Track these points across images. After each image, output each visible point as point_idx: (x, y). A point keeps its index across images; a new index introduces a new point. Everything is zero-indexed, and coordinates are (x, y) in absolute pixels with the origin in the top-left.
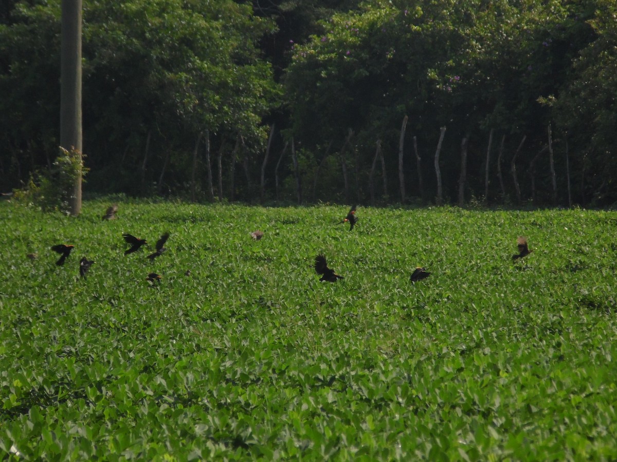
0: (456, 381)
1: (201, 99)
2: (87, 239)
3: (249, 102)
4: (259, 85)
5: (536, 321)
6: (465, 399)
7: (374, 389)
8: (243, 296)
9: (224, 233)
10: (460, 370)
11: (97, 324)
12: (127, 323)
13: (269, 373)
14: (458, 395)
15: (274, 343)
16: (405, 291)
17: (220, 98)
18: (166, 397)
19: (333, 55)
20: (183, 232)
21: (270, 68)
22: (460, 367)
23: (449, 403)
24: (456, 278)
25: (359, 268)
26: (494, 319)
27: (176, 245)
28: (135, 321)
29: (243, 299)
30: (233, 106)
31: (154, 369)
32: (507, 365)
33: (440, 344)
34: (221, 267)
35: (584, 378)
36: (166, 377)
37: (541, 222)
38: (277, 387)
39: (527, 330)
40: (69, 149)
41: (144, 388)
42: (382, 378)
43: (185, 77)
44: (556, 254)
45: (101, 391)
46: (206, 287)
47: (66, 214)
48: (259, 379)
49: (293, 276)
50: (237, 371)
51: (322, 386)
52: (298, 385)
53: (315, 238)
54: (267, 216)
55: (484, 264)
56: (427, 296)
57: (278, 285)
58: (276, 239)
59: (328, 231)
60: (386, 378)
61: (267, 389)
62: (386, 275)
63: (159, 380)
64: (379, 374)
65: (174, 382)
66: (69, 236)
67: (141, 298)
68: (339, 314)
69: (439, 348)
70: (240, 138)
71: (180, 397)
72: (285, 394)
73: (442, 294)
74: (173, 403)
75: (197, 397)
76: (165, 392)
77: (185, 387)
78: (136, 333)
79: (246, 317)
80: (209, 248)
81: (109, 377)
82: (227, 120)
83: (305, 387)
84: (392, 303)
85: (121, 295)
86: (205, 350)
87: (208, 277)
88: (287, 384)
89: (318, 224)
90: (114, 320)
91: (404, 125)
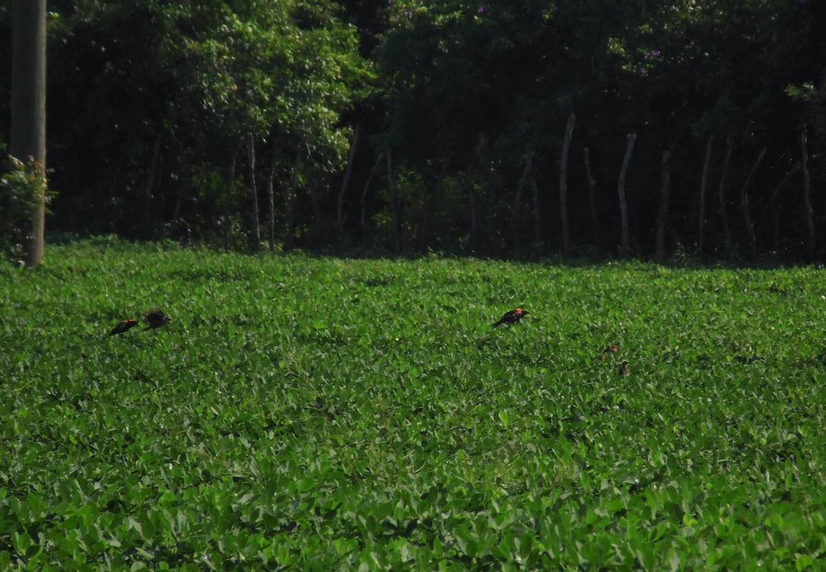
0: (612, 531)
1: (241, 83)
2: (49, 304)
3: (319, 89)
4: (335, 61)
5: (758, 441)
6: (622, 558)
7: (477, 541)
8: (290, 397)
9: (269, 298)
10: (621, 513)
11: (51, 438)
12: (97, 437)
13: (310, 515)
14: (611, 551)
15: (331, 471)
16: (553, 392)
17: (273, 82)
18: (141, 551)
19: (457, 14)
20: (203, 296)
21: (354, 34)
22: (619, 509)
23: (597, 564)
24: (638, 373)
25: (483, 356)
26: (691, 437)
27: (192, 315)
28: (111, 434)
29: (290, 402)
30: (293, 95)
31: (124, 506)
32: (697, 506)
33: (597, 474)
34: (259, 352)
35: (819, 528)
36: (142, 519)
37: (785, 287)
38: (322, 537)
39: (744, 455)
40: (25, 160)
41: (107, 536)
42: (492, 524)
43: (217, 47)
44: (803, 338)
45: (37, 540)
46: (233, 383)
47: (17, 265)
48: (293, 525)
49: (376, 368)
50: (258, 510)
51: (395, 536)
52: (356, 535)
53: (416, 307)
54: (343, 273)
55: (686, 352)
56: (587, 401)
57: (348, 381)
58: (353, 308)
59: (438, 297)
60: (499, 524)
61: (305, 541)
62: (526, 368)
63: (132, 523)
64: (487, 517)
65: (155, 528)
66: (18, 299)
67: (127, 398)
68: (442, 426)
69: (595, 481)
70: (304, 146)
71: (164, 551)
72: (335, 547)
73: (612, 398)
74: (152, 560)
75: (191, 552)
76: (140, 543)
77: (173, 536)
78: (111, 453)
79: (291, 429)
80: (244, 323)
81: (50, 517)
82: (283, 119)
83: (367, 538)
84: (532, 411)
85: (94, 394)
86: (217, 479)
87: (237, 366)
88: (338, 533)
89: (424, 285)
90: (77, 431)
91: (570, 129)
